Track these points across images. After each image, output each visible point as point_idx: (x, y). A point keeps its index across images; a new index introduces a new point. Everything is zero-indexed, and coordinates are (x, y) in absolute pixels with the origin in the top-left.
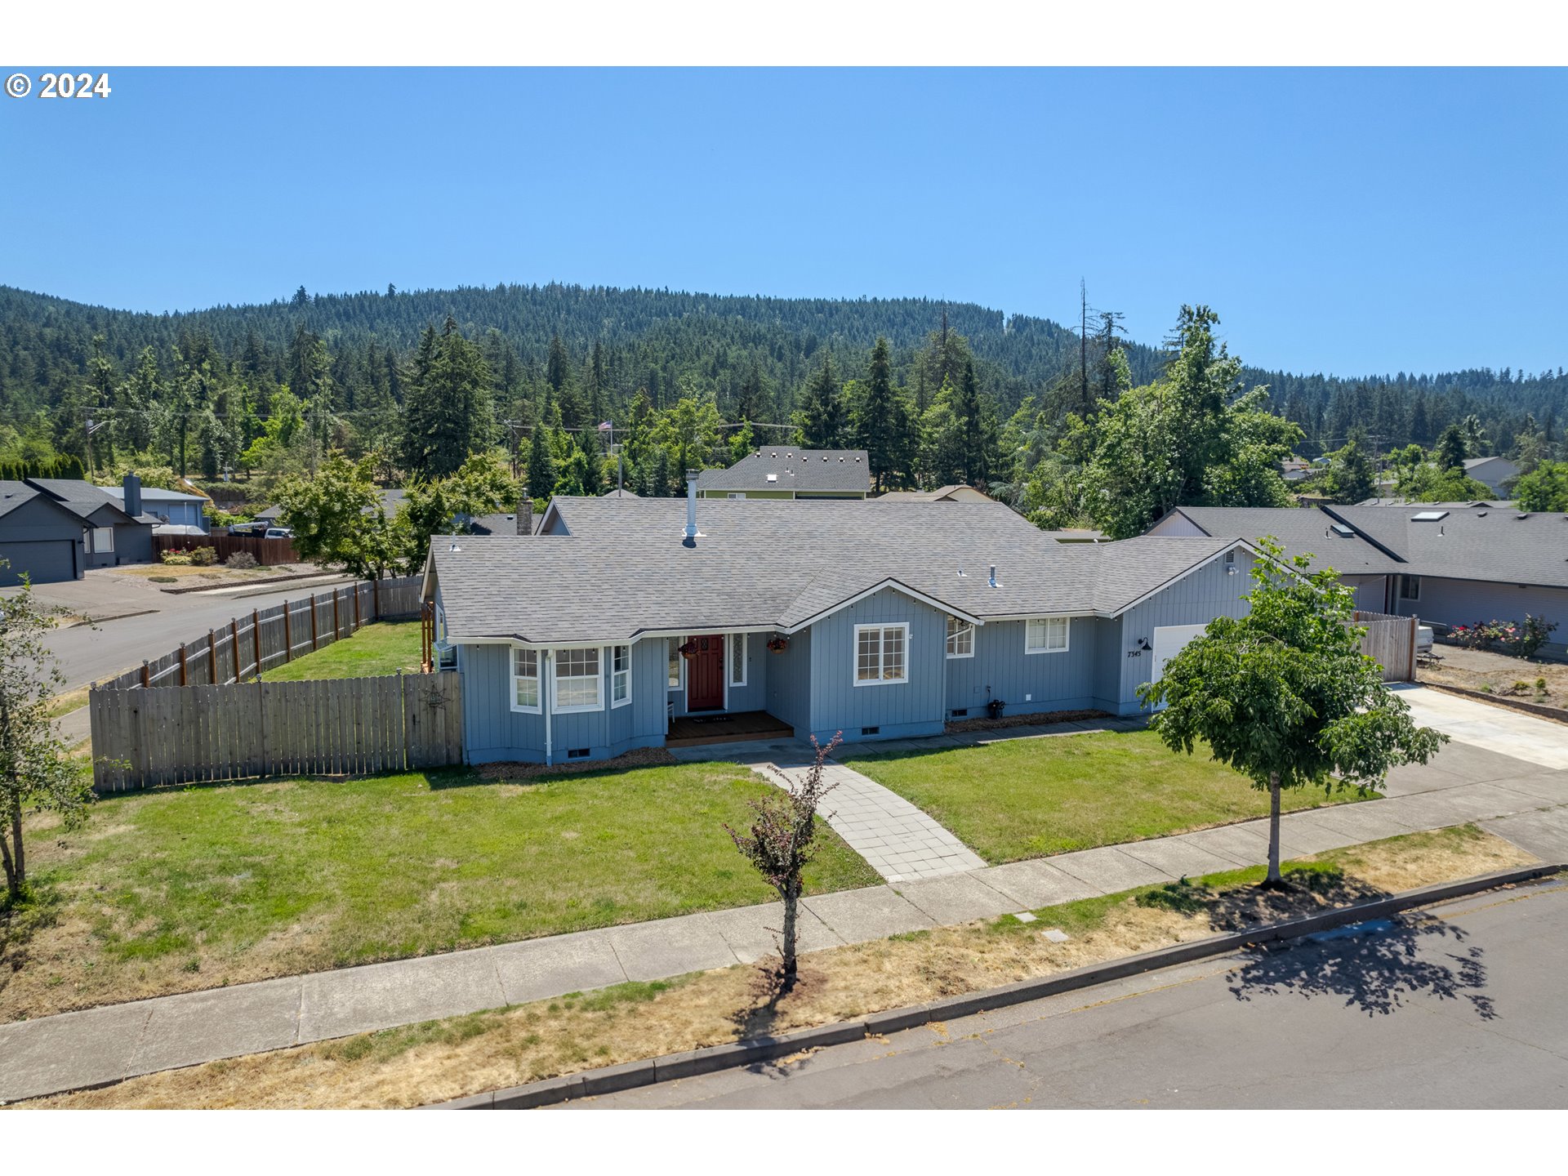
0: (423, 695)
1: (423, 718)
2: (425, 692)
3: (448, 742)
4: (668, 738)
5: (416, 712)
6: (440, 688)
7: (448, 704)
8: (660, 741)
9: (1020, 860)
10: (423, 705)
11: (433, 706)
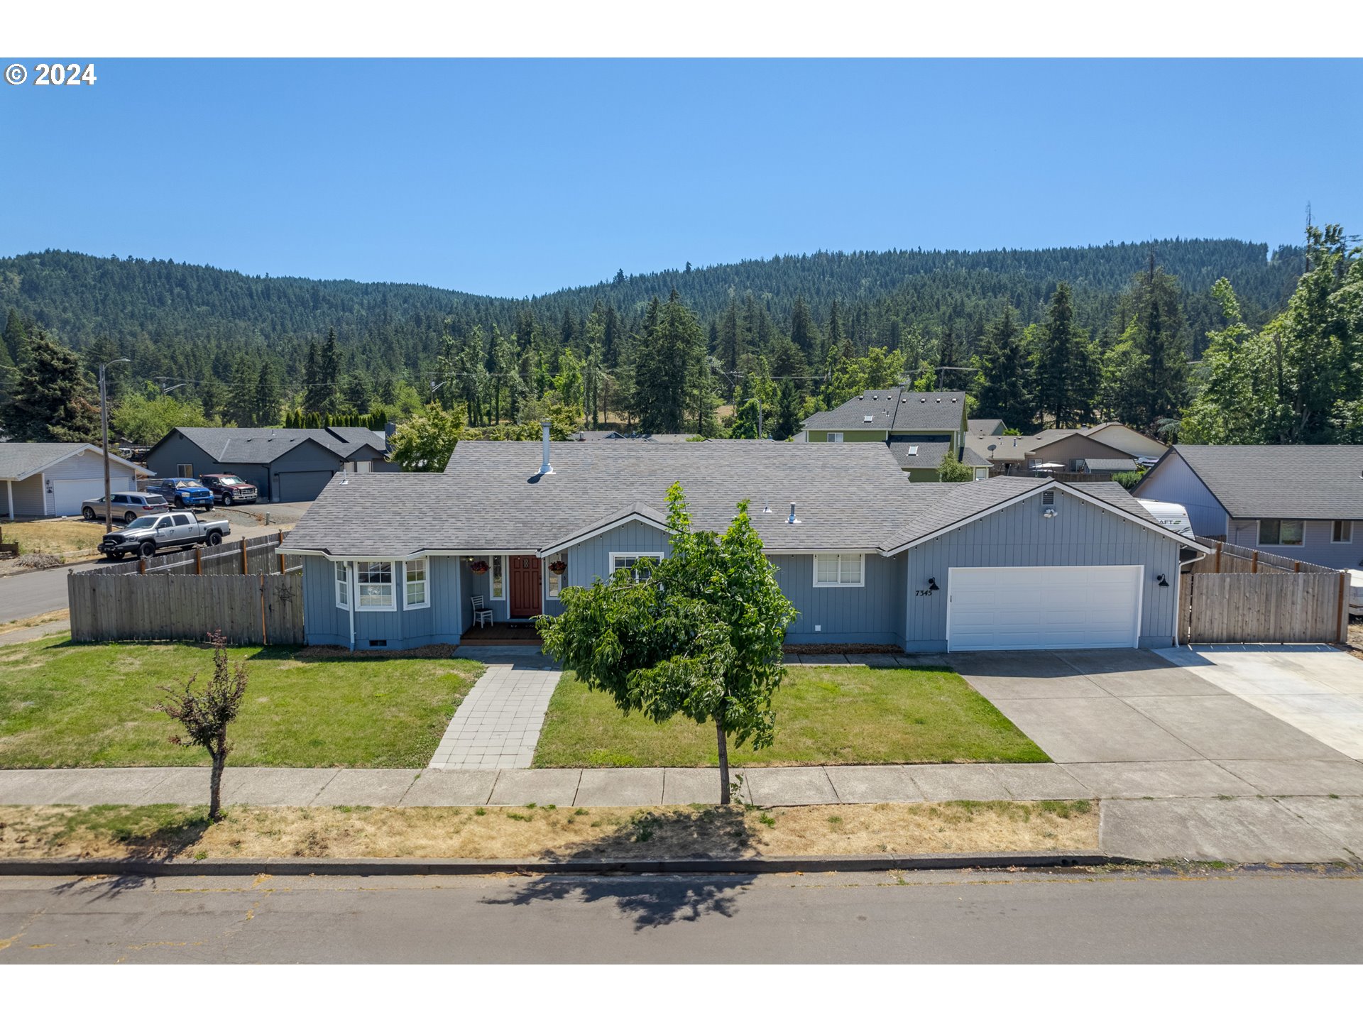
0: (276, 591)
1: (276, 607)
2: (278, 588)
3: (294, 627)
4: (462, 637)
5: (272, 603)
6: (288, 586)
7: (294, 598)
8: (456, 640)
9: (563, 767)
10: (276, 597)
11: (283, 599)
